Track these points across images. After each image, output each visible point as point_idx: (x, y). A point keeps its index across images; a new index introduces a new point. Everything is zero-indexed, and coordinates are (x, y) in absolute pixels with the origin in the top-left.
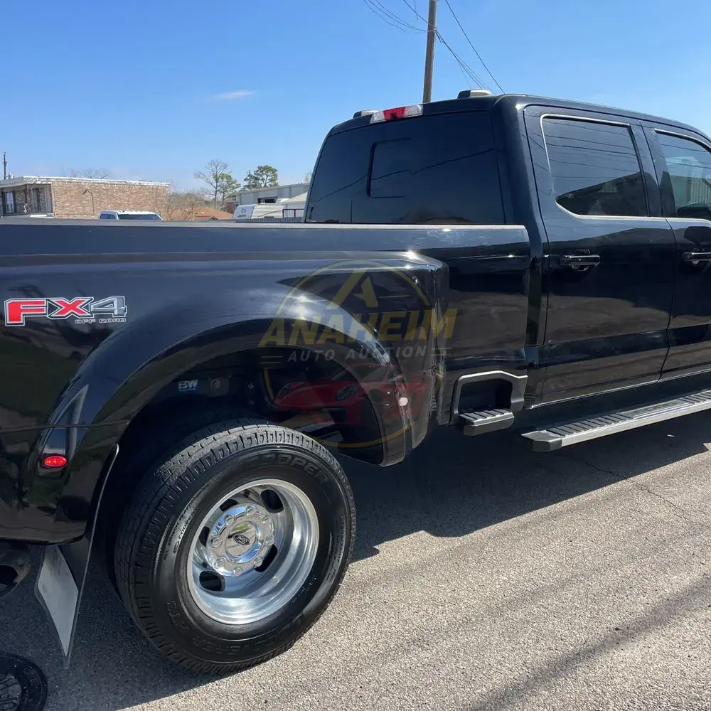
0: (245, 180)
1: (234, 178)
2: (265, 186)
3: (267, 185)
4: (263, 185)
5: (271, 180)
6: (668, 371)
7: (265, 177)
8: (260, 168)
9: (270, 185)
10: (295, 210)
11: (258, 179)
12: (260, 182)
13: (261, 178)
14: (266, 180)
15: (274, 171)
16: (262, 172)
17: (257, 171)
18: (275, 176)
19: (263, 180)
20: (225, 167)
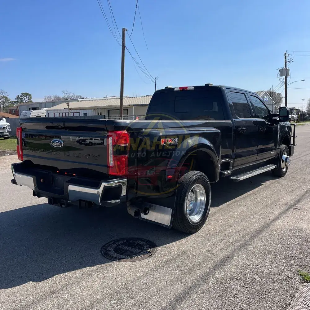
0: (15, 99)
1: (9, 98)
2: (26, 102)
3: (27, 101)
4: (24, 102)
5: (28, 99)
6: (258, 160)
7: (25, 98)
8: (23, 94)
9: (28, 102)
10: (54, 113)
11: (22, 99)
12: (23, 100)
13: (23, 98)
14: (26, 99)
15: (30, 95)
16: (24, 95)
17: (21, 95)
18: (31, 98)
19: (24, 99)
20: (5, 93)
